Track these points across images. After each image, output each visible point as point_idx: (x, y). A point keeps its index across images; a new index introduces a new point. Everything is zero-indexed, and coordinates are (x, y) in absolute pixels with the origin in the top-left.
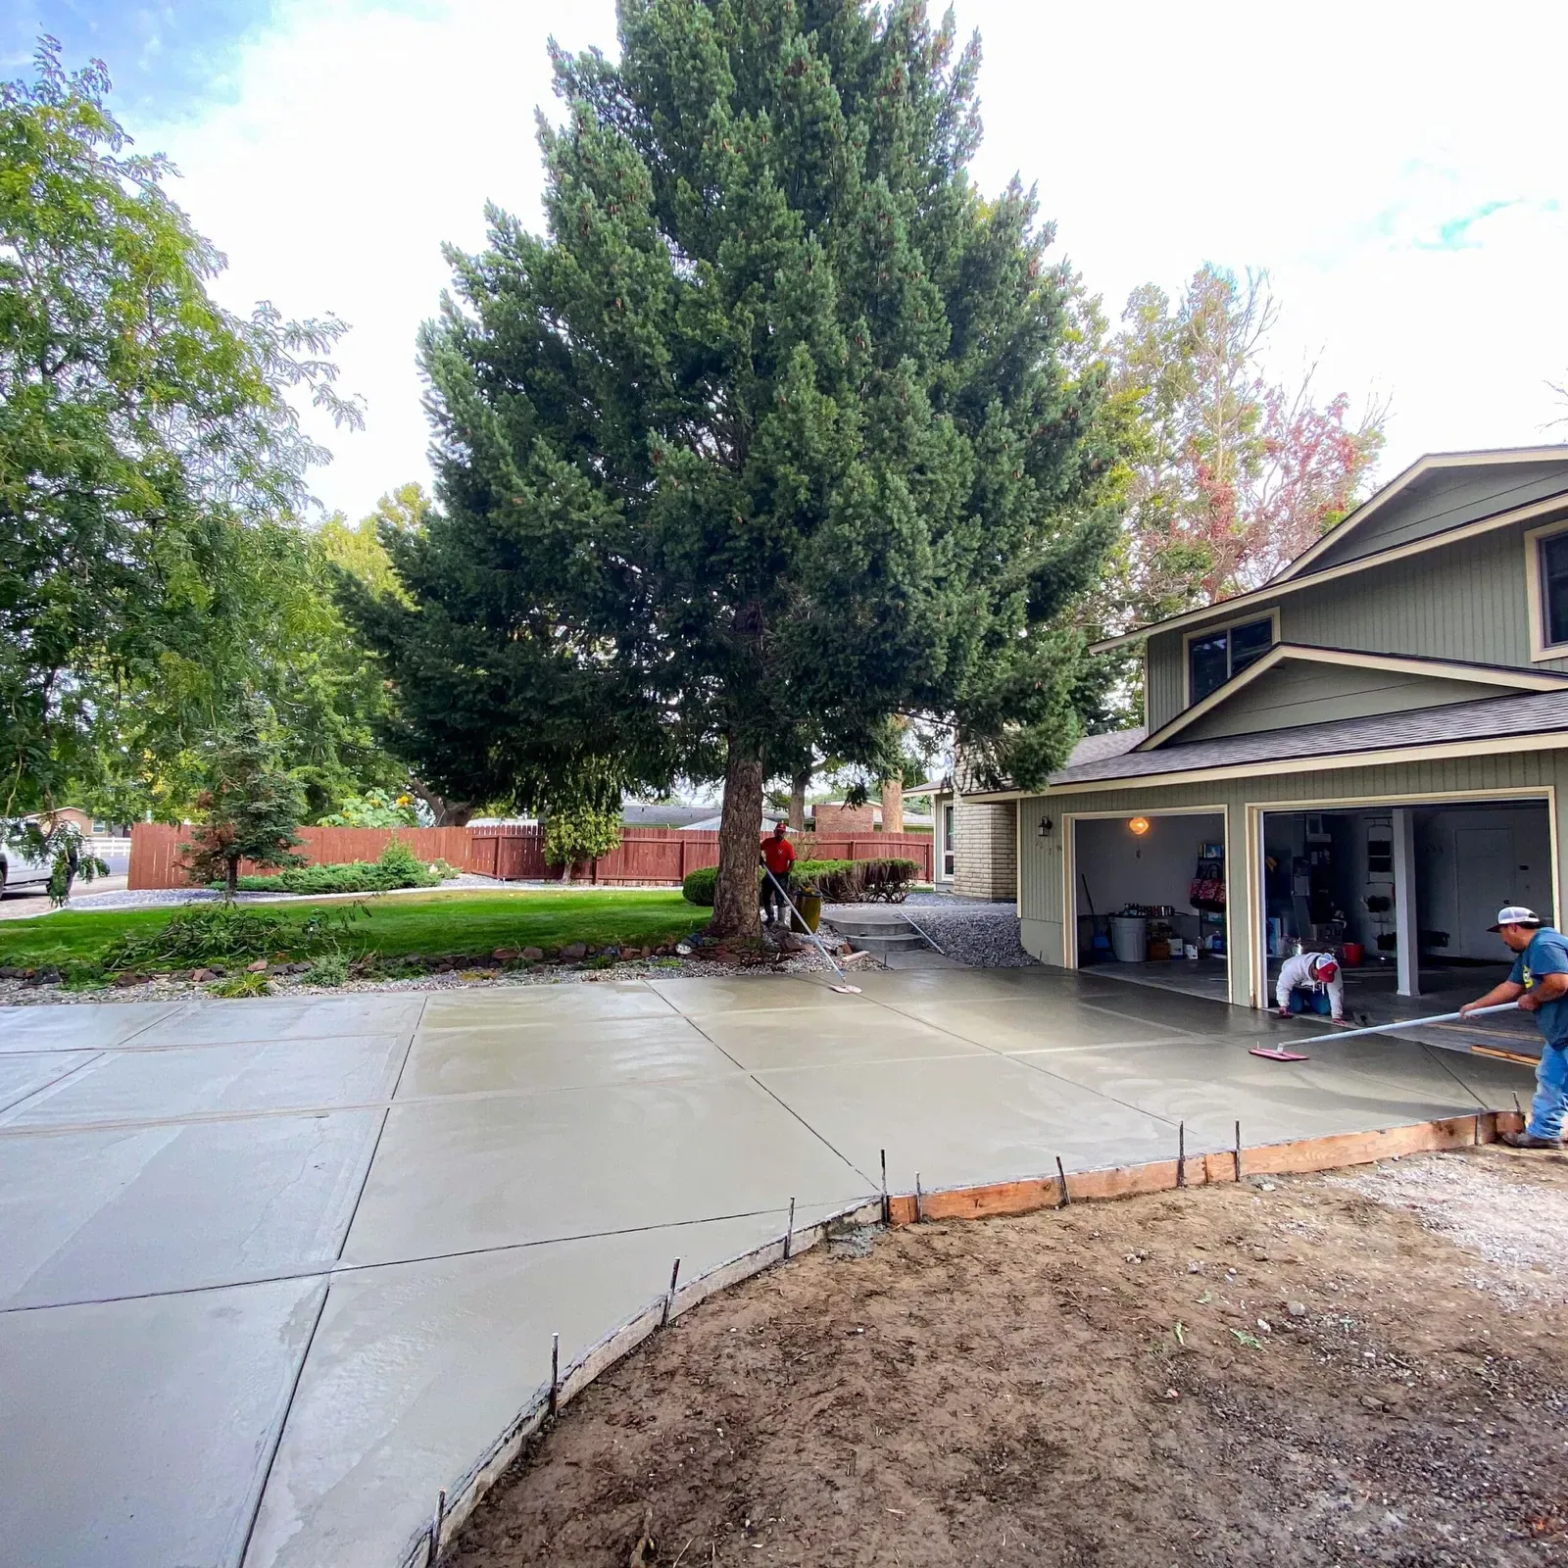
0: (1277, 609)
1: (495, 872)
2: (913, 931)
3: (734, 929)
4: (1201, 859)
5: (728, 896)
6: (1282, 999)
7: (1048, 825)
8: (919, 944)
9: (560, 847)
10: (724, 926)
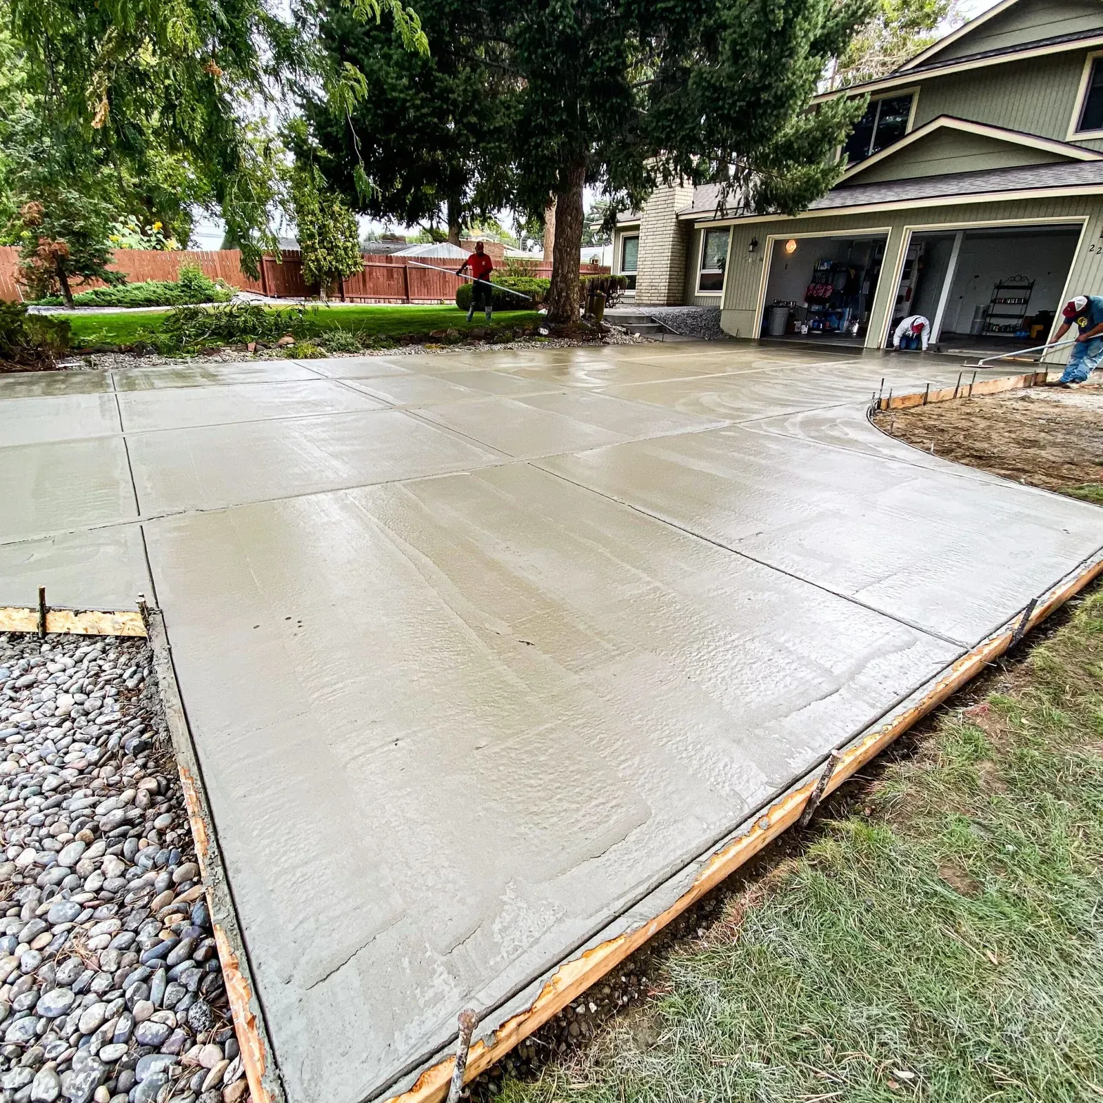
0: (918, 88)
1: (265, 290)
2: (653, 321)
3: (569, 317)
4: (816, 271)
5: (564, 294)
6: (896, 341)
7: (755, 244)
8: (661, 330)
9: (320, 268)
10: (562, 316)
